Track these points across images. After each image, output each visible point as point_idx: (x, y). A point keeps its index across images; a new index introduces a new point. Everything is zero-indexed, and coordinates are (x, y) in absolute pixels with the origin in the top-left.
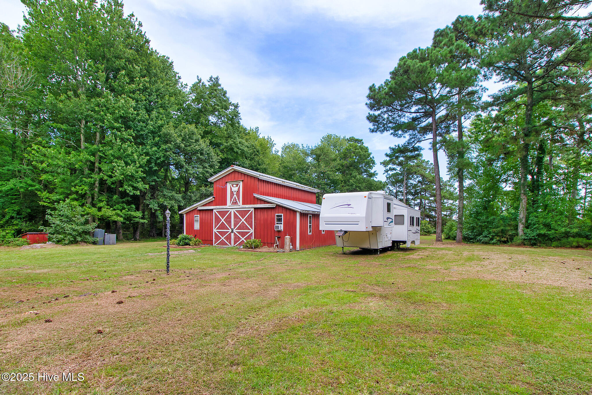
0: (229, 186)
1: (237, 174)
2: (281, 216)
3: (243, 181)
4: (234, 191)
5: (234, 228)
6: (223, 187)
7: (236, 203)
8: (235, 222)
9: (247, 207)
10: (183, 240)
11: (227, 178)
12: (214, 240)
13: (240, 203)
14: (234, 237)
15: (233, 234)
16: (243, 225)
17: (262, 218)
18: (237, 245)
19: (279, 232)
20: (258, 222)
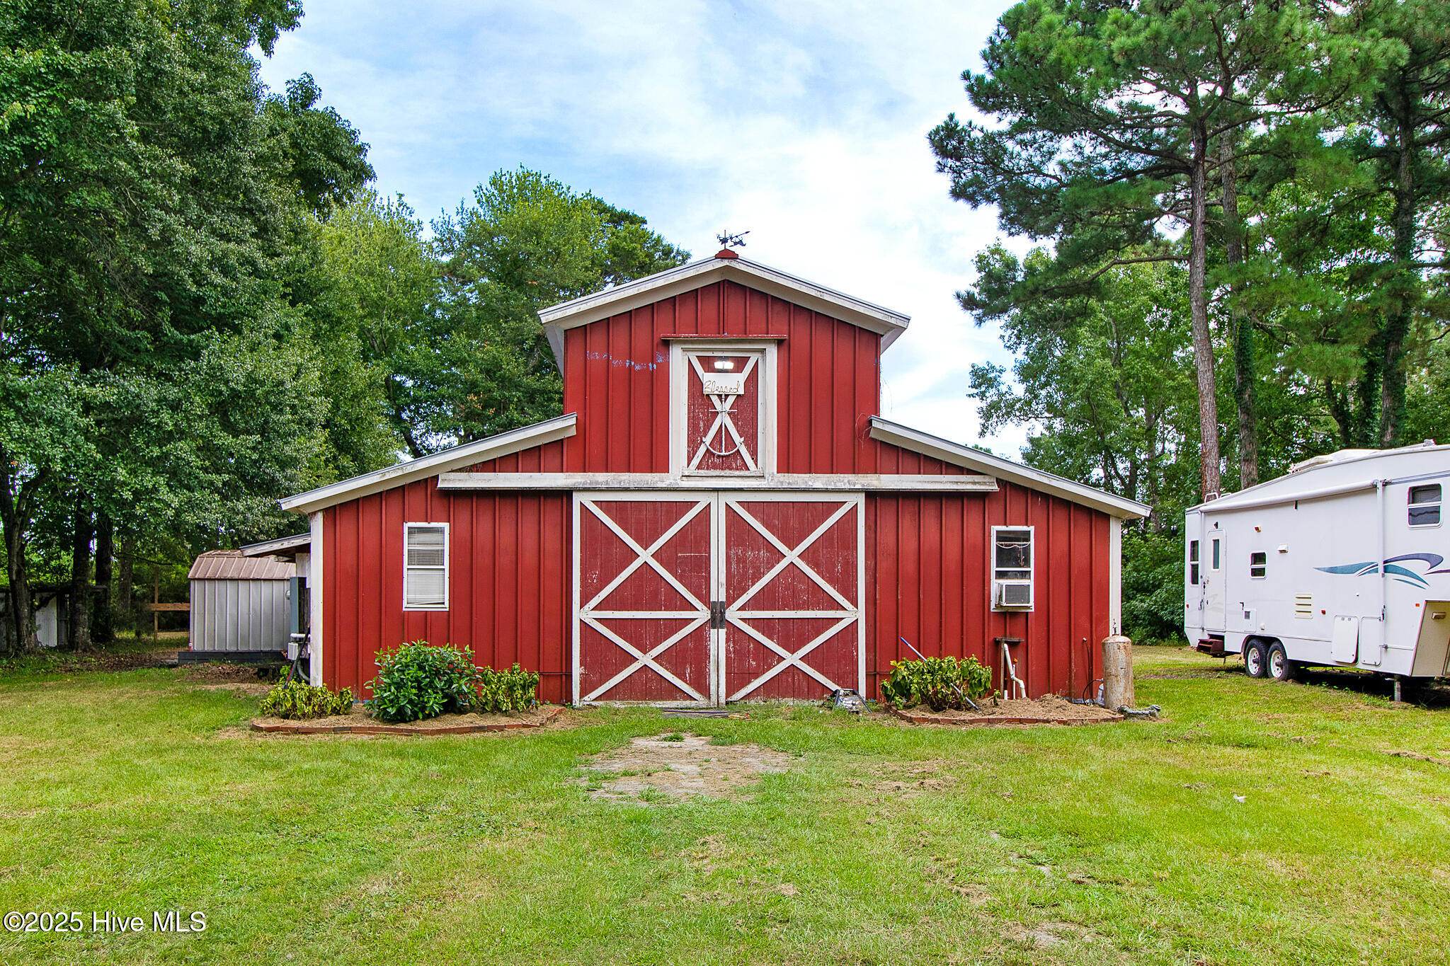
0: (679, 361)
1: (734, 305)
2: (1025, 536)
3: (780, 343)
4: (720, 396)
5: (731, 599)
6: (637, 368)
7: (731, 462)
8: (734, 566)
9: (818, 485)
10: (437, 683)
11: (663, 319)
12: (577, 670)
13: (764, 463)
14: (728, 651)
15: (723, 632)
16: (792, 583)
17: (908, 545)
18: (748, 696)
19: (1007, 615)
20: (885, 565)
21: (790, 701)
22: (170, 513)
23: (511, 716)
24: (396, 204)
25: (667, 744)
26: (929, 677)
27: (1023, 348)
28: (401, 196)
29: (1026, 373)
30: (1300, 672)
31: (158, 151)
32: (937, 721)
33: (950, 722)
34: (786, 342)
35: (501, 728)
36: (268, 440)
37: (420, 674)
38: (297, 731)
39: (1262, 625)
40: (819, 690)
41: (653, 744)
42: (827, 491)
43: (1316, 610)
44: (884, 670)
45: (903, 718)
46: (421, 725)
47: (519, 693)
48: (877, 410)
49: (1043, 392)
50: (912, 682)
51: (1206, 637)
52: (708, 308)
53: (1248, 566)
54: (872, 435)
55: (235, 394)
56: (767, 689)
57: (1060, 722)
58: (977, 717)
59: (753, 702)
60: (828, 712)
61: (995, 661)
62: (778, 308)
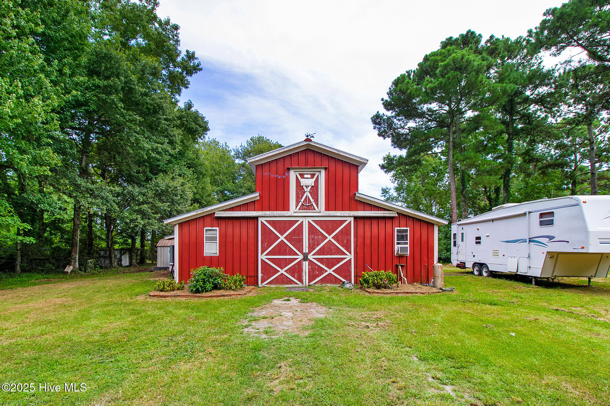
0: (293, 175)
2: (406, 231)
4: (306, 186)
5: (310, 252)
6: (279, 177)
7: (309, 207)
8: (311, 241)
9: (338, 215)
10: (210, 280)
11: (288, 161)
12: (260, 275)
13: (321, 208)
14: (309, 268)
15: (307, 262)
16: (330, 247)
17: (368, 234)
18: (315, 283)
19: (400, 257)
20: (360, 240)
21: (329, 285)
22: (141, 226)
23: (235, 291)
24: (225, 145)
25: (285, 302)
26: (375, 277)
27: (396, 182)
28: (226, 143)
29: (397, 189)
30: (494, 275)
31: (131, 113)
32: (379, 293)
33: (383, 293)
34: (328, 169)
35: (230, 295)
36: (174, 205)
37: (204, 277)
38: (162, 296)
39: (480, 259)
40: (339, 281)
41: (280, 302)
42: (341, 216)
43: (500, 254)
44: (360, 275)
45: (367, 291)
46: (204, 294)
47: (238, 283)
48: (357, 191)
49: (402, 195)
50: (369, 279)
51: (459, 263)
52: (302, 158)
53: (474, 241)
54: (356, 198)
55: (162, 191)
56: (322, 281)
57: (421, 293)
58: (392, 291)
59: (317, 285)
60: (341, 289)
61: (396, 271)
62: (325, 157)
